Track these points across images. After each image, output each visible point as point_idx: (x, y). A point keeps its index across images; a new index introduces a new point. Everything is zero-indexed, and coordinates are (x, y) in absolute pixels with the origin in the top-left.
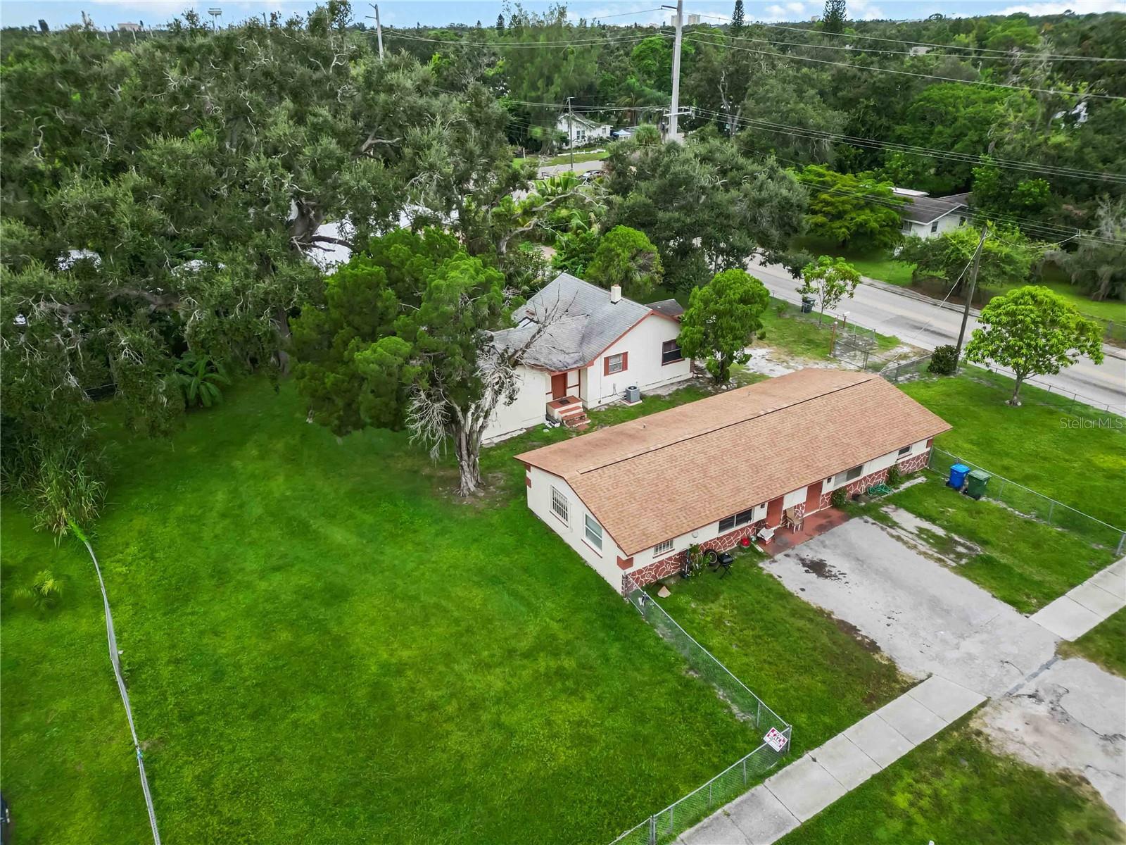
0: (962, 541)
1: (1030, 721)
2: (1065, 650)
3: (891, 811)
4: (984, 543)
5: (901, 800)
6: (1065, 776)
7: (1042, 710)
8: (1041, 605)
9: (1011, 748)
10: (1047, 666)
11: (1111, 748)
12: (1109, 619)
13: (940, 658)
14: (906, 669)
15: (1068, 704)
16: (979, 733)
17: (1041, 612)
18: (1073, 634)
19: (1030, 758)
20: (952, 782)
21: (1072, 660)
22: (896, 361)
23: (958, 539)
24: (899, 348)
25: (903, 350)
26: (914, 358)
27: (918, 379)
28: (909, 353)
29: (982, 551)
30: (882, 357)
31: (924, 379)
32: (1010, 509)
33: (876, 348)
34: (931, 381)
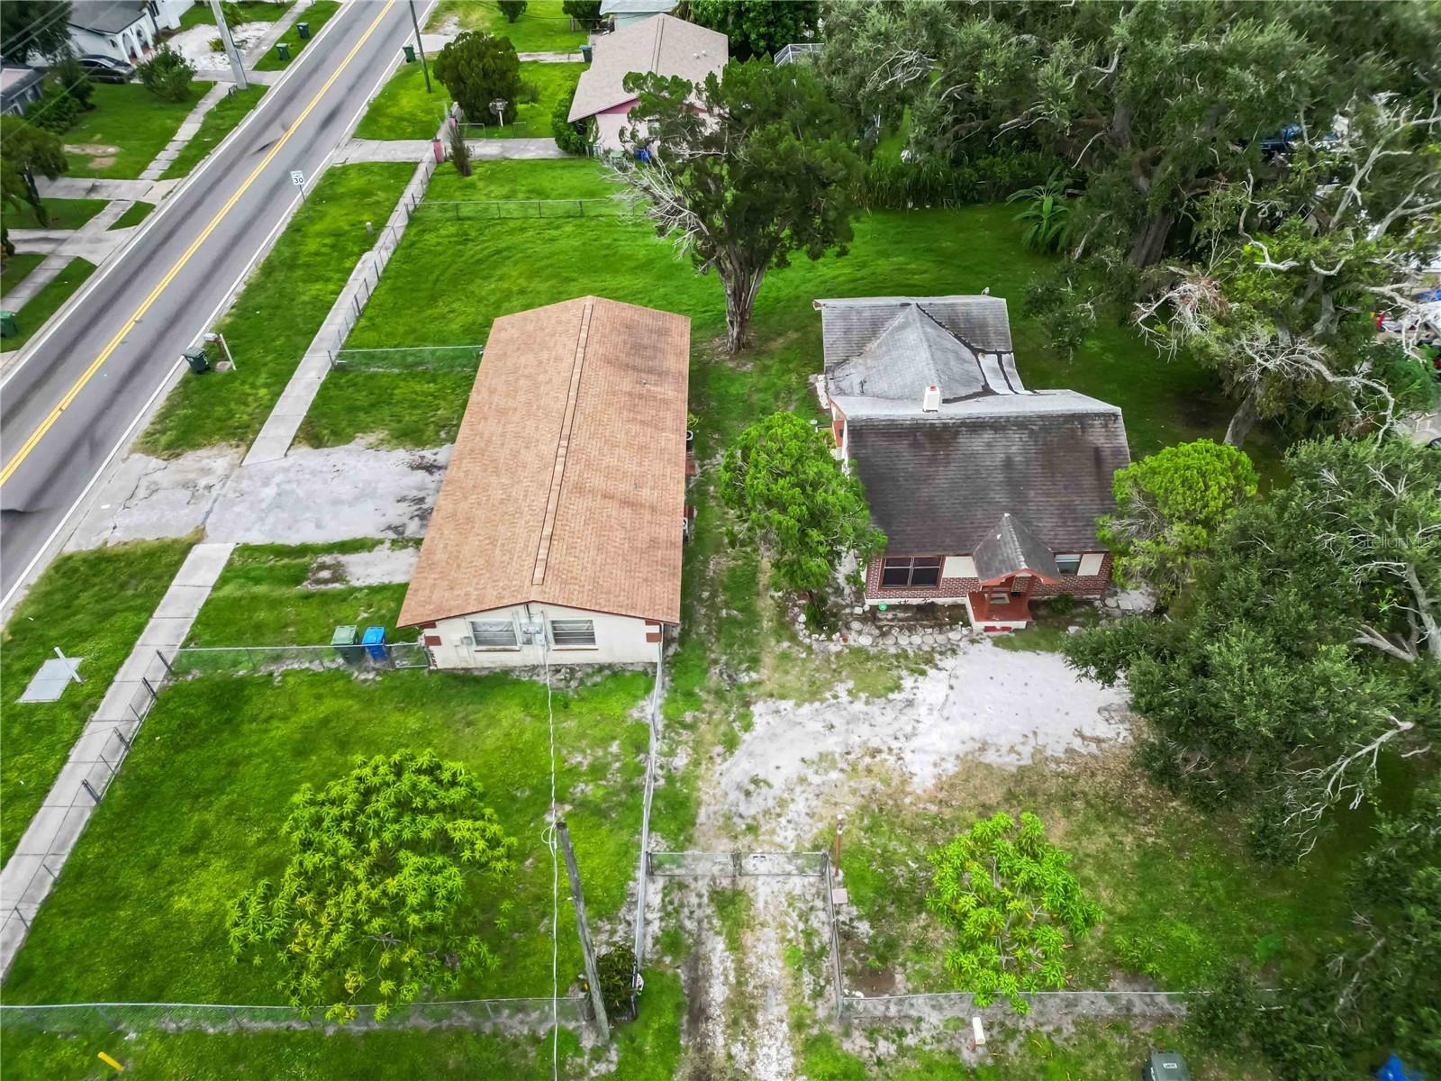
0: (330, 586)
1: (206, 471)
2: (199, 536)
3: (266, 385)
4: (307, 597)
5: (263, 392)
6: (178, 456)
7: (203, 482)
8: (230, 563)
9: (215, 451)
10: (208, 513)
11: (153, 487)
12: (167, 587)
13: (286, 470)
14: (304, 449)
15: (185, 495)
16: (238, 446)
17: (227, 556)
18: (197, 551)
19: (202, 453)
20: (242, 416)
21: (191, 530)
22: (732, 979)
23: (337, 585)
24: (789, 1063)
25: (774, 1068)
26: (720, 1041)
27: (629, 924)
28: (753, 1062)
29: (307, 587)
30: (768, 971)
31: (621, 933)
32: (307, 665)
33: (821, 1013)
34: (604, 937)
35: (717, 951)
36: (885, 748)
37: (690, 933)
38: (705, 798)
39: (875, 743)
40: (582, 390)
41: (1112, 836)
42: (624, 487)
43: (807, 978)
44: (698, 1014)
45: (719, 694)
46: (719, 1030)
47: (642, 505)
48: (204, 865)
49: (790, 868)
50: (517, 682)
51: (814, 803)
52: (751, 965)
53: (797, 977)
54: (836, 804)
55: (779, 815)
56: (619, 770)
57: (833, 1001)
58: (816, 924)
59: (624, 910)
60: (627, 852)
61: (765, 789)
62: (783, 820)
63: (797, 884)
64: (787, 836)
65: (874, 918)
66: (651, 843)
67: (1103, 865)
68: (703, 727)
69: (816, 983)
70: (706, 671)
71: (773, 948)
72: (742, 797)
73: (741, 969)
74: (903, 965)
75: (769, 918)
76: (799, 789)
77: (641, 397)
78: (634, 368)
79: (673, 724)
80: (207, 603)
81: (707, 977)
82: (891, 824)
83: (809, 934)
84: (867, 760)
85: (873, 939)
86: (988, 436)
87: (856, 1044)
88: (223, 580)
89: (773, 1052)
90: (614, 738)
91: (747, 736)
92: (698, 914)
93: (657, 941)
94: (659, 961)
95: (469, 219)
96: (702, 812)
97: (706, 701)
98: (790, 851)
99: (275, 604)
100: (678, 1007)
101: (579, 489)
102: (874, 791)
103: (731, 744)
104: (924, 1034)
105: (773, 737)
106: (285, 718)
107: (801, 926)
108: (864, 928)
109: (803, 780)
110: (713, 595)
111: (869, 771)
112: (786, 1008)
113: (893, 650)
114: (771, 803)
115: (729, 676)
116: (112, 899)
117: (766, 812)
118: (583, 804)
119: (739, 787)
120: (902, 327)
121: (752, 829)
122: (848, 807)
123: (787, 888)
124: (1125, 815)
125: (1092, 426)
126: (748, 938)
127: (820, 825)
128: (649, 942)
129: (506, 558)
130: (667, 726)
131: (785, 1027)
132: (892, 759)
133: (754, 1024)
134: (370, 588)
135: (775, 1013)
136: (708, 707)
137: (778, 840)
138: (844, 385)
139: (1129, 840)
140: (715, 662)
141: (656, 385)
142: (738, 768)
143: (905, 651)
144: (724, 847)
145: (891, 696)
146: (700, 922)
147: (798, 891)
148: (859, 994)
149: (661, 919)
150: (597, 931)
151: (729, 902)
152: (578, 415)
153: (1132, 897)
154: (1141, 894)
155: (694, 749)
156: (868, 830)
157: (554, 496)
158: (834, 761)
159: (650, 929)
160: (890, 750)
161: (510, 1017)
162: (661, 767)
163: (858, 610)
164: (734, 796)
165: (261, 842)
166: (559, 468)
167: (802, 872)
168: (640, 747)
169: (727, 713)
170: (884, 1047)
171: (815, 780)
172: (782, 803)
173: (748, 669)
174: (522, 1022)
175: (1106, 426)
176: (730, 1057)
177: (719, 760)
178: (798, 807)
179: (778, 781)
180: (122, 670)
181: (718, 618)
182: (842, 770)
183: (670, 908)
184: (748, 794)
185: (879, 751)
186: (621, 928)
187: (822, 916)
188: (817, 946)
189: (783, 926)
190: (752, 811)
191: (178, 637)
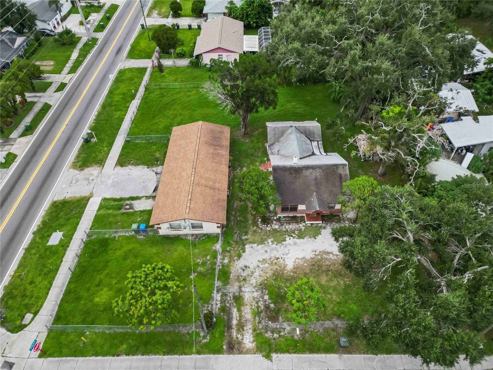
0: (129, 210)
1: (91, 175)
2: (91, 196)
3: (107, 147)
4: (123, 214)
5: (106, 149)
6: (83, 170)
7: (91, 178)
8: (101, 203)
9: (93, 168)
10: (93, 188)
11: (77, 180)
12: (84, 211)
13: (114, 174)
14: (119, 168)
15: (86, 182)
16: (100, 167)
17: (100, 201)
18: (91, 199)
19: (90, 169)
20: (100, 157)
21: (89, 193)
22: (238, 319)
23: (131, 210)
24: (252, 339)
25: (248, 340)
26: (235, 334)
27: (212, 305)
28: (243, 339)
29: (123, 211)
30: (247, 317)
31: (210, 307)
32: (124, 234)
33: (260, 327)
34: (206, 308)
35: (235, 312)
36: (280, 258)
37: (228, 307)
38: (232, 271)
39: (278, 256)
40: (199, 153)
41: (338, 281)
42: (211, 183)
43: (257, 318)
44: (229, 327)
45: (237, 242)
46: (235, 331)
47: (216, 189)
48: (102, 289)
49: (254, 290)
50: (182, 239)
51: (261, 272)
52: (243, 315)
53: (255, 319)
54: (267, 273)
55: (252, 276)
56: (209, 264)
57: (263, 324)
58: (260, 304)
59: (211, 301)
60: (212, 285)
61: (248, 269)
62: (253, 277)
63: (256, 294)
64: (253, 281)
65: (275, 303)
66: (217, 283)
67: (335, 289)
68: (232, 252)
69: (259, 320)
70: (233, 236)
71: (249, 311)
72: (242, 271)
73: (241, 316)
74: (282, 315)
75: (248, 303)
76: (257, 269)
77: (216, 154)
78: (214, 145)
79: (224, 251)
80: (96, 215)
81: (232, 318)
82: (281, 279)
83: (258, 307)
84: (276, 261)
85: (274, 308)
86: (311, 170)
87: (269, 335)
88: (99, 209)
89: (248, 337)
90: (208, 255)
91: (244, 254)
92: (230, 302)
93: (219, 309)
94: (220, 314)
95: (163, 88)
96: (231, 275)
97: (233, 244)
98: (254, 286)
99: (115, 216)
100: (224, 326)
101: (198, 184)
102: (277, 269)
103: (239, 256)
104: (286, 332)
105: (251, 254)
106: (119, 249)
107: (256, 305)
108: (272, 306)
109: (258, 266)
110: (236, 213)
111: (276, 264)
112: (251, 326)
113: (284, 230)
114: (250, 273)
115: (240, 237)
116: (79, 299)
117: (248, 275)
118: (200, 273)
119: (241, 268)
120: (290, 133)
121: (244, 280)
122: (270, 273)
123: (253, 295)
124: (342, 276)
125: (339, 168)
126: (243, 308)
127: (262, 279)
128: (217, 309)
129: (178, 206)
130: (222, 251)
131: (251, 330)
132: (282, 260)
133: (243, 330)
134: (140, 211)
135: (249, 327)
136: (233, 246)
137: (251, 282)
138: (273, 151)
139: (342, 283)
140: (236, 233)
141: (220, 150)
142: (240, 263)
143: (287, 230)
144: (237, 284)
145: (283, 243)
146: (230, 304)
147: (256, 296)
148: (270, 322)
149: (220, 303)
150: (204, 306)
151: (238, 299)
152: (198, 161)
153: (341, 297)
154: (343, 297)
155: (229, 258)
156: (275, 280)
157: (191, 187)
158: (267, 261)
159: (217, 306)
160: (282, 258)
161: (183, 328)
162: (221, 263)
163: (275, 218)
164: (240, 271)
165: (116, 283)
166: (193, 178)
167: (257, 291)
168: (215, 257)
169: (239, 248)
170: (276, 335)
171: (261, 266)
172: (253, 273)
173: (245, 235)
174: (185, 329)
175: (343, 168)
176: (237, 338)
177: (236, 261)
178: (257, 274)
179: (252, 267)
180: (74, 235)
181: (237, 220)
182: (269, 264)
183: (223, 301)
184: (244, 270)
185: (279, 258)
186: (210, 306)
187: (262, 302)
188: (260, 310)
189: (251, 305)
190: (245, 275)
191: (89, 226)
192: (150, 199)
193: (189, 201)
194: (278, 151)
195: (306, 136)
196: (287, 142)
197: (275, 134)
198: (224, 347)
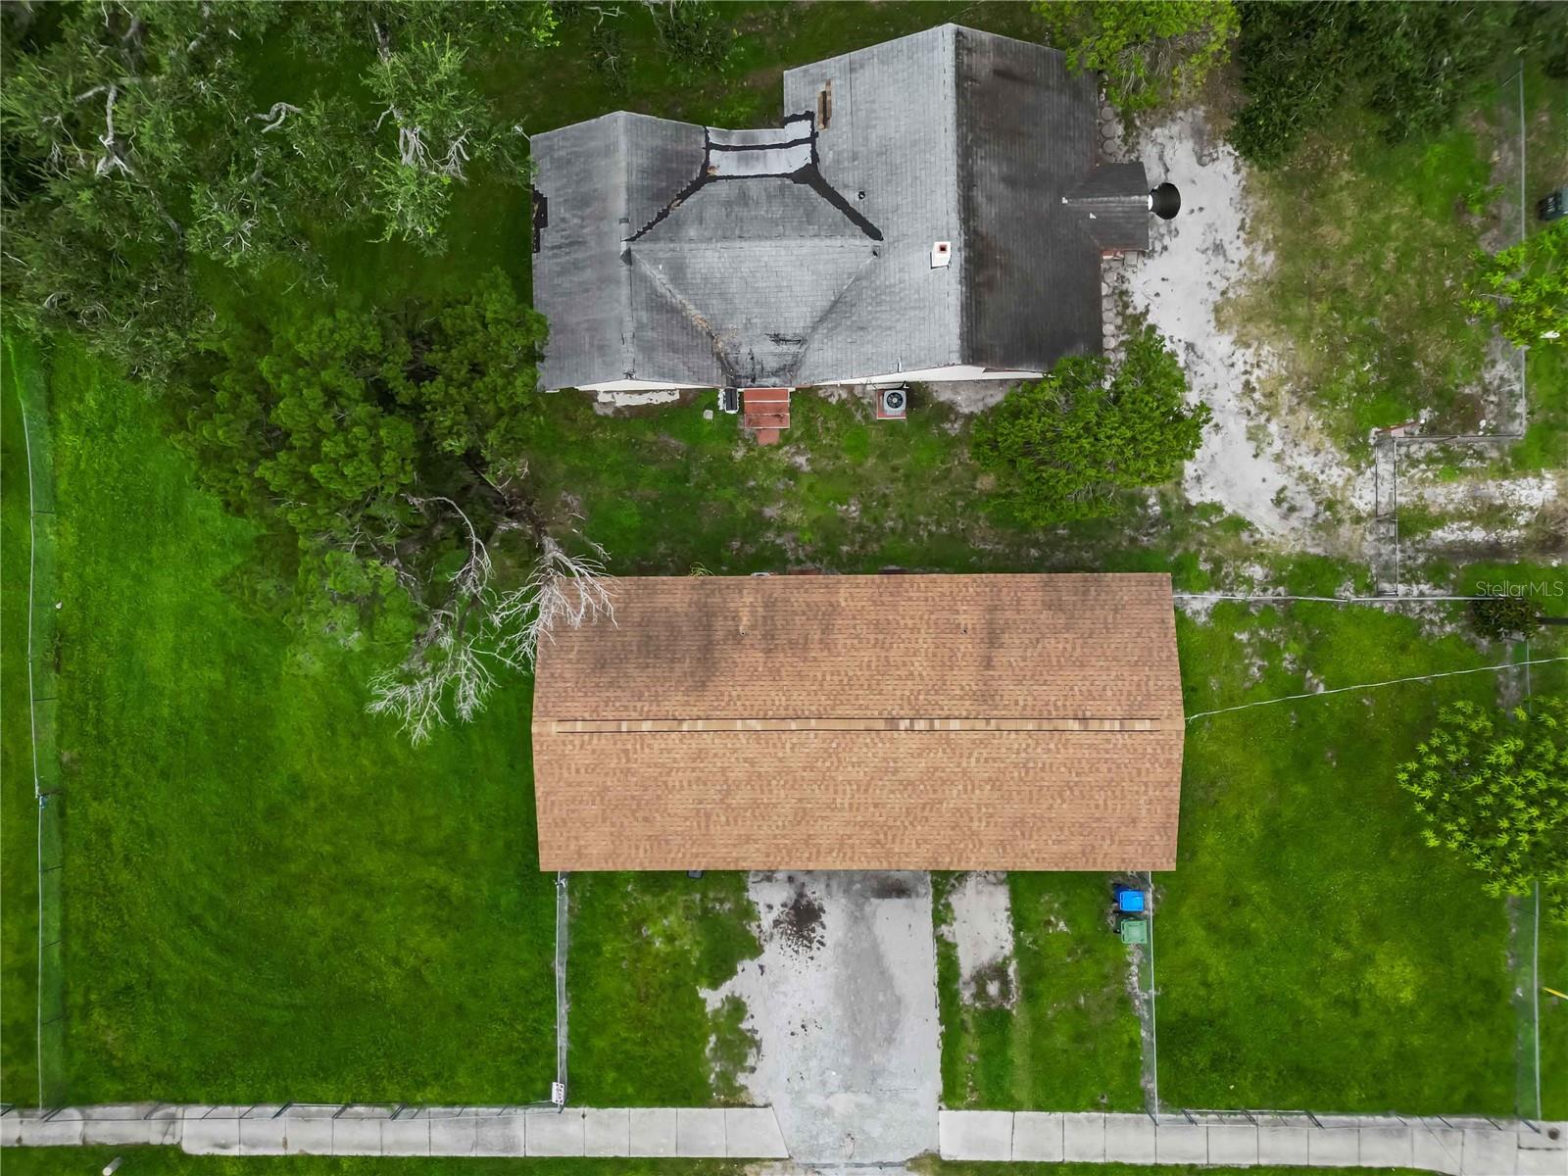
0: (1012, 976)
2: (926, 1160)
8: (974, 1106)
10: (881, 1165)
12: (1013, 1164)
13: (800, 1094)
17: (962, 1113)
22: (1467, 524)
23: (1011, 971)
24: (1533, 481)
25: (1535, 491)
26: (1515, 533)
27: (1423, 610)
28: (1531, 508)
29: (1014, 1004)
30: (1460, 495)
31: (1432, 616)
32: (1134, 969)
33: (1495, 454)
34: (1436, 630)
35: (1442, 535)
36: (1244, 378)
37: (1427, 559)
38: (1298, 549)
39: (1238, 387)
40: (783, 713)
41: (1341, 189)
42: (965, 645)
43: (1467, 464)
44: (1494, 550)
45: (1176, 537)
46: (1507, 534)
47: (990, 622)
49: (1369, 474)
51: (1303, 448)
52: (1456, 509)
53: (1465, 472)
54: (1307, 428)
55: (1316, 481)
56: (1268, 630)
57: (1486, 444)
58: (1421, 454)
59: (1410, 615)
60: (1357, 616)
61: (1288, 493)
62: (1321, 478)
63: (1385, 468)
64: (1336, 476)
65: (1417, 407)
66: (1347, 592)
67: (1370, 204)
68: (1217, 552)
69: (1471, 457)
70: (1146, 550)
71: (1440, 490)
72: (1297, 514)
73: (1460, 516)
74: (1457, 386)
75: (1416, 492)
76: (1288, 462)
78: (708, 647)
79: (1214, 582)
80: (1038, 1108)
81: (1465, 544)
82: (1329, 380)
83: (1430, 460)
84: (1257, 395)
85: (1436, 408)
86: (980, 197)
87: (1519, 427)
88: (1011, 1104)
89: (1524, 493)
90: (1232, 638)
91: (1229, 510)
92: (1410, 552)
93: (1437, 586)
94: (1453, 582)
96: (1312, 550)
97: (1186, 550)
98: (1353, 473)
99: (1040, 1027)
100: (1490, 567)
101: (986, 696)
102: (1293, 393)
103: (1238, 524)
104: (1512, 377)
105: (1228, 484)
106: (1206, 969)
107: (1423, 466)
108: (1425, 415)
109: (1278, 458)
110: (1036, 544)
111: (1269, 395)
112: (1490, 482)
113: (1122, 356)
114: (1303, 488)
115: (1153, 526)
117: (1313, 492)
118: (1306, 662)
119: (1285, 517)
121: (1330, 505)
122: (1308, 417)
123: (1387, 476)
124: (1321, 172)
126: (1434, 510)
127: (1328, 445)
128: (1437, 592)
129: (1104, 768)
130: (1217, 588)
131: (1506, 483)
132: (1256, 372)
133: (1504, 506)
134: (1015, 933)
135: (1494, 490)
136: (1193, 548)
137: (1341, 483)
138: (771, 364)
139: (1346, 176)
140: (1133, 540)
141: (736, 618)
142: (1266, 521)
143: (1122, 343)
144: (1345, 531)
145: (1181, 364)
146: (1418, 551)
147: (1391, 467)
148: (1483, 423)
149: (1418, 583)
150: (1430, 635)
151: (1408, 523)
152: (839, 712)
153: (1400, 188)
154: (1399, 181)
155: (1245, 561)
156: (1334, 401)
157: (1006, 725)
158: (1258, 427)
159: (1427, 592)
160: (1246, 372)
161: (1502, 698)
162: (1265, 590)
164: (1294, 521)
166: (955, 725)
167: (1373, 463)
168: (1243, 611)
169: (1200, 528)
170: (1521, 408)
171: (1278, 446)
172: (1303, 478)
173: (1144, 505)
174: (1507, 687)
176: (1528, 525)
177: (1258, 536)
178: (1309, 464)
179: (1281, 481)
180: (1139, 1162)
181: (1071, 538)
182: (1268, 420)
183: (1408, 576)
184: (1292, 509)
185: (1247, 383)
186: (1427, 616)
187: (1413, 448)
188: (1439, 454)
189: (1423, 481)
190: (1312, 505)
191: (1090, 1121)
192: (948, 906)
193: (1094, 725)
194: (778, 339)
195: (683, 196)
196: (734, 287)
197: (672, 347)
198: (1555, 564)
